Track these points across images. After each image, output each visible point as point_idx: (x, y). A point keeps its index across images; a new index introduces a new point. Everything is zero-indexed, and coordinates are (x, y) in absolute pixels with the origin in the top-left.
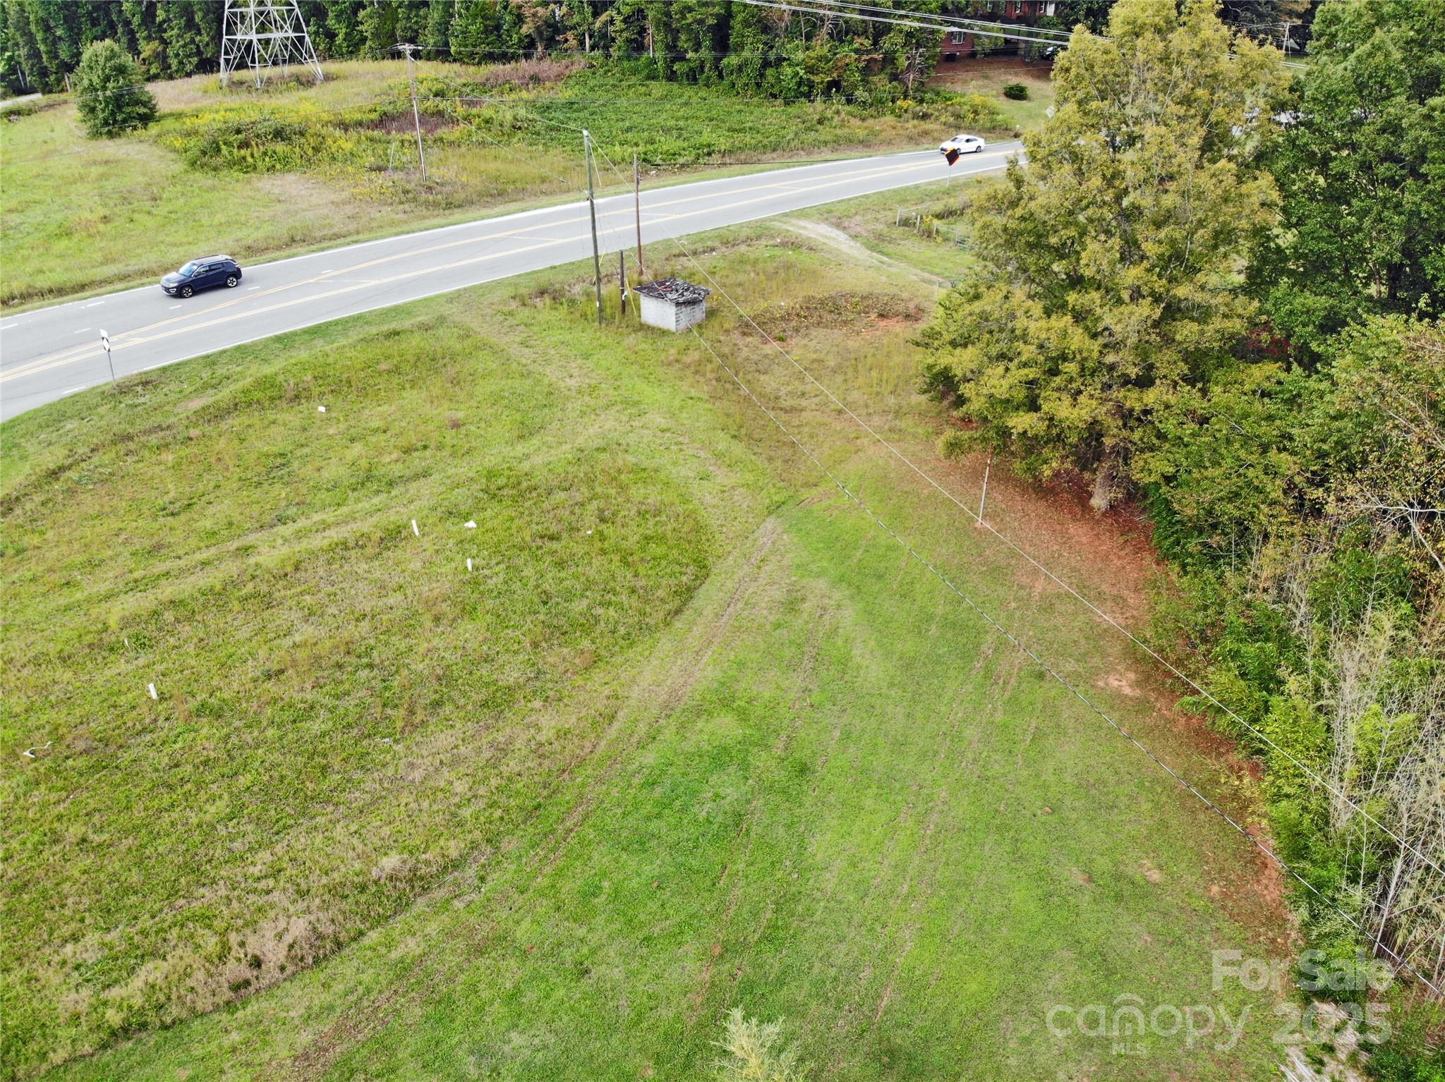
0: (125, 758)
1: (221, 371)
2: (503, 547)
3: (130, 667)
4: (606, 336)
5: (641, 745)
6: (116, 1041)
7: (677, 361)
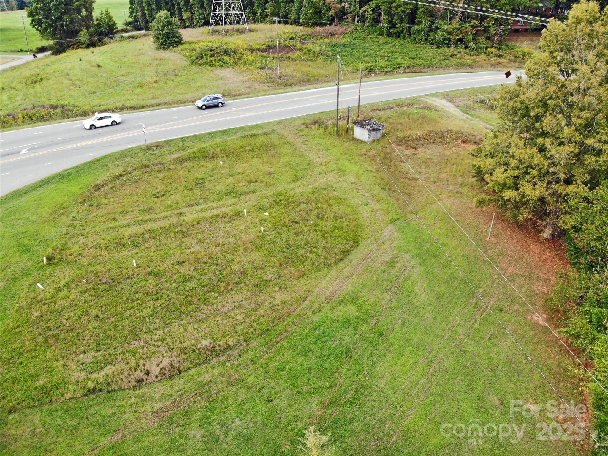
0: (120, 287)
1: (186, 144)
2: (277, 224)
3: (129, 253)
4: (337, 142)
5: (314, 312)
6: (90, 394)
7: (365, 154)
